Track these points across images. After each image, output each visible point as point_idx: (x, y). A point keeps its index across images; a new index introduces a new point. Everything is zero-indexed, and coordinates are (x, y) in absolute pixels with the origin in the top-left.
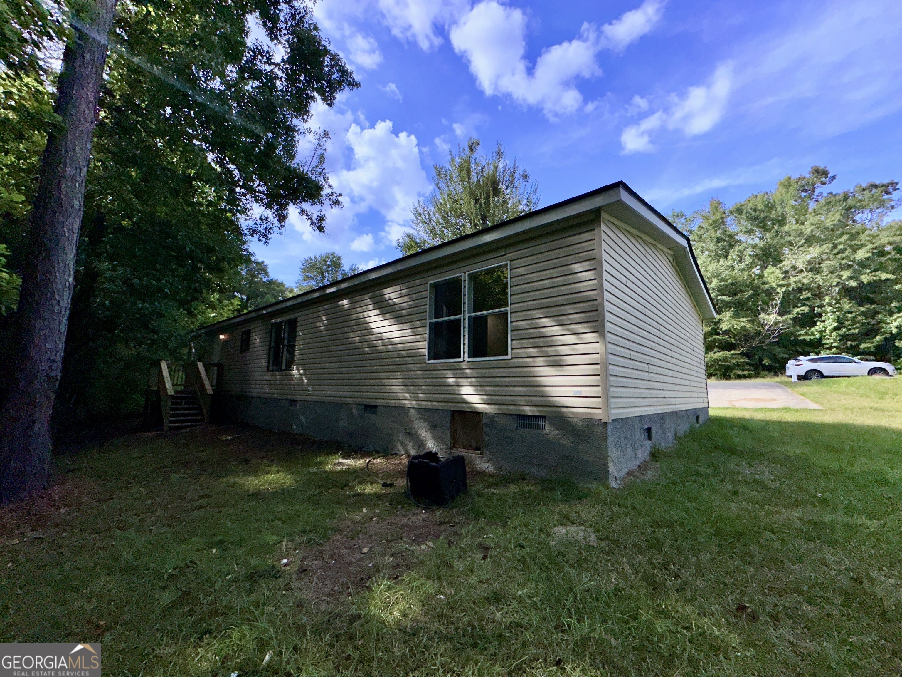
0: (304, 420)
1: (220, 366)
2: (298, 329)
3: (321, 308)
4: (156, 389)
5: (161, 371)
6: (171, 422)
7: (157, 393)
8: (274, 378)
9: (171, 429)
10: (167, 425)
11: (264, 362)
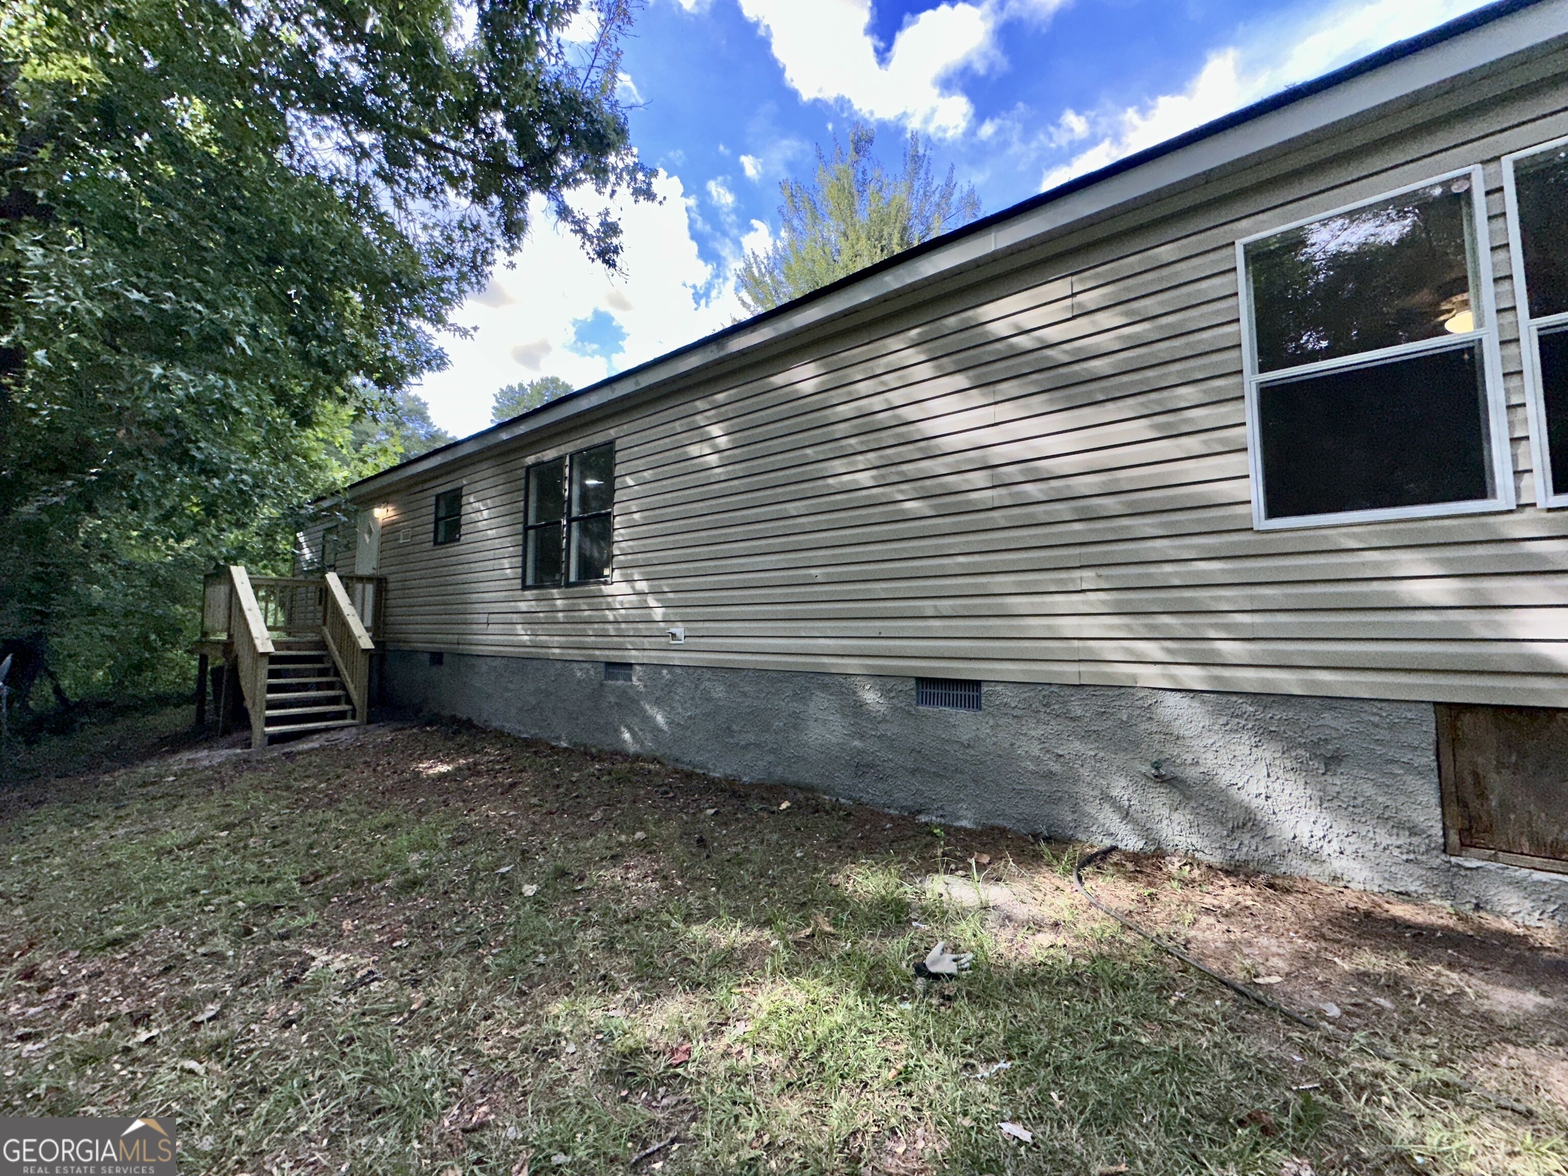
0: (660, 719)
1: (380, 583)
2: (619, 470)
3: (700, 405)
4: (224, 637)
5: (233, 591)
6: (271, 721)
7: (228, 647)
8: (544, 606)
9: (274, 739)
10: (262, 730)
11: (509, 567)
